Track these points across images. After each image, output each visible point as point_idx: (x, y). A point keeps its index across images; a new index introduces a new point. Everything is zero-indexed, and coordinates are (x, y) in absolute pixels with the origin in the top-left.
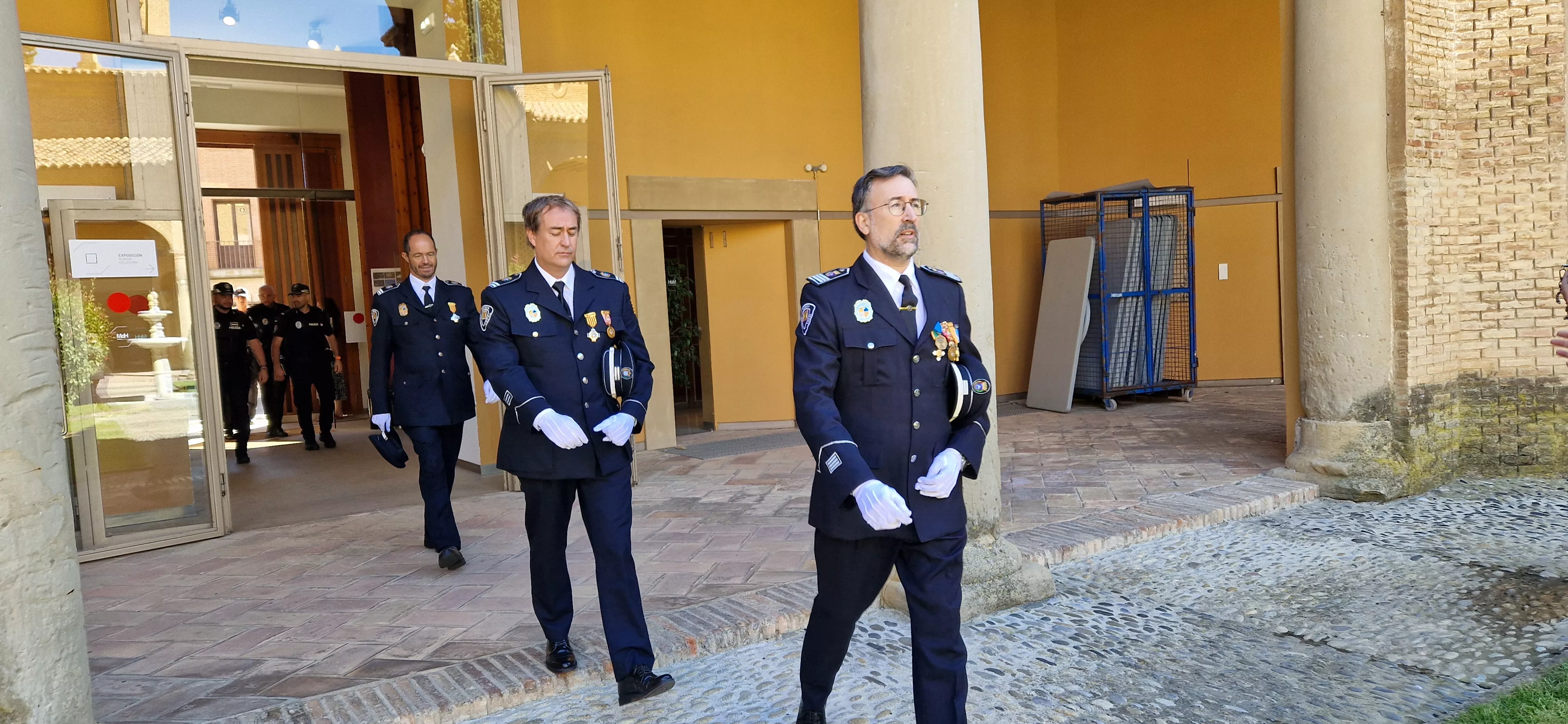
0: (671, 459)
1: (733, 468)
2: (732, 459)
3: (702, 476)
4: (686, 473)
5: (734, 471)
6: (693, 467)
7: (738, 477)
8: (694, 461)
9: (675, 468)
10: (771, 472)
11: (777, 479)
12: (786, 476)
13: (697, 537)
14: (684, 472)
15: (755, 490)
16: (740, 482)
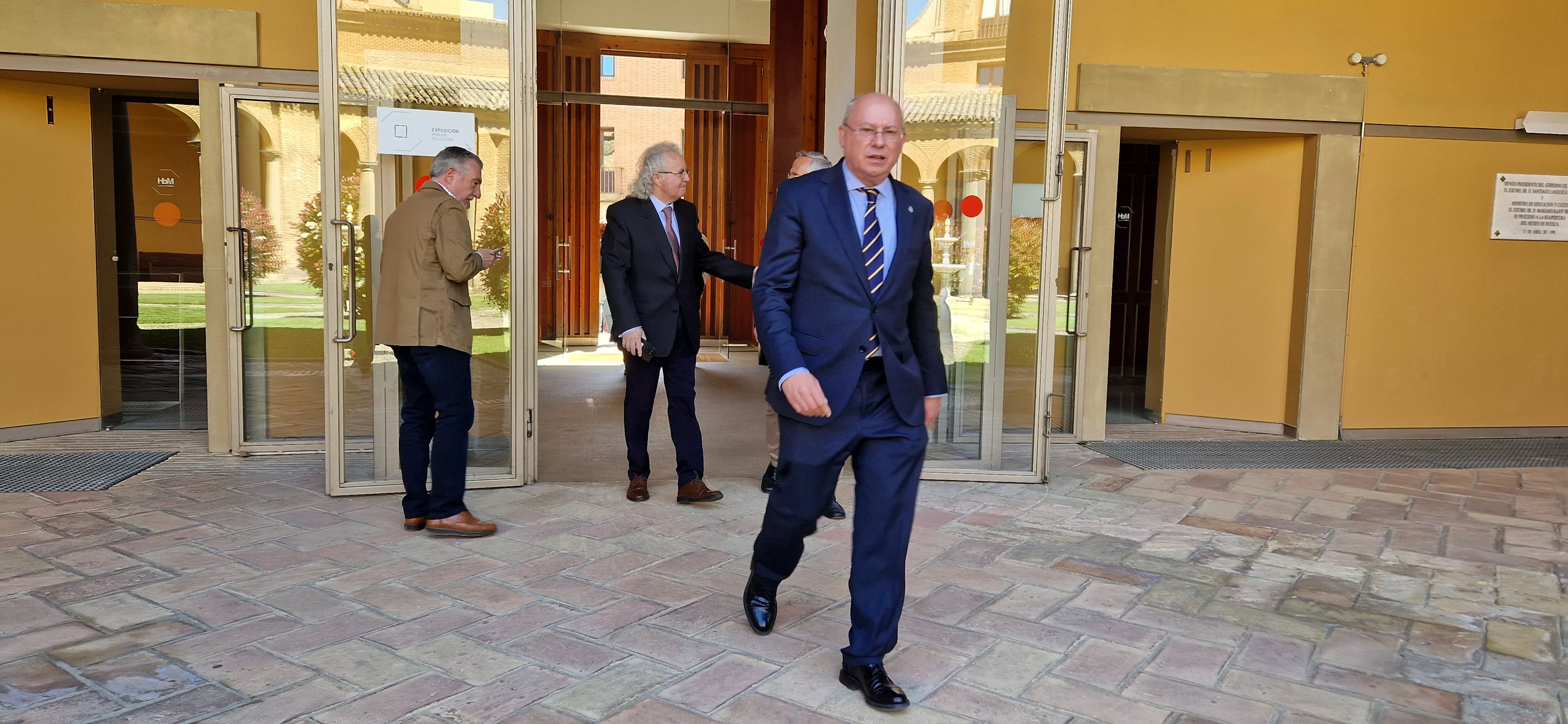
0: (1094, 461)
1: (1192, 494)
2: (1189, 477)
3: (1142, 500)
4: (1117, 489)
5: (1194, 499)
6: (1128, 481)
7: (1203, 511)
8: (1129, 470)
9: (1100, 477)
10: (1256, 512)
11: (1269, 529)
12: (1285, 524)
13: (1134, 634)
14: (1116, 487)
15: (1232, 544)
16: (1205, 522)
